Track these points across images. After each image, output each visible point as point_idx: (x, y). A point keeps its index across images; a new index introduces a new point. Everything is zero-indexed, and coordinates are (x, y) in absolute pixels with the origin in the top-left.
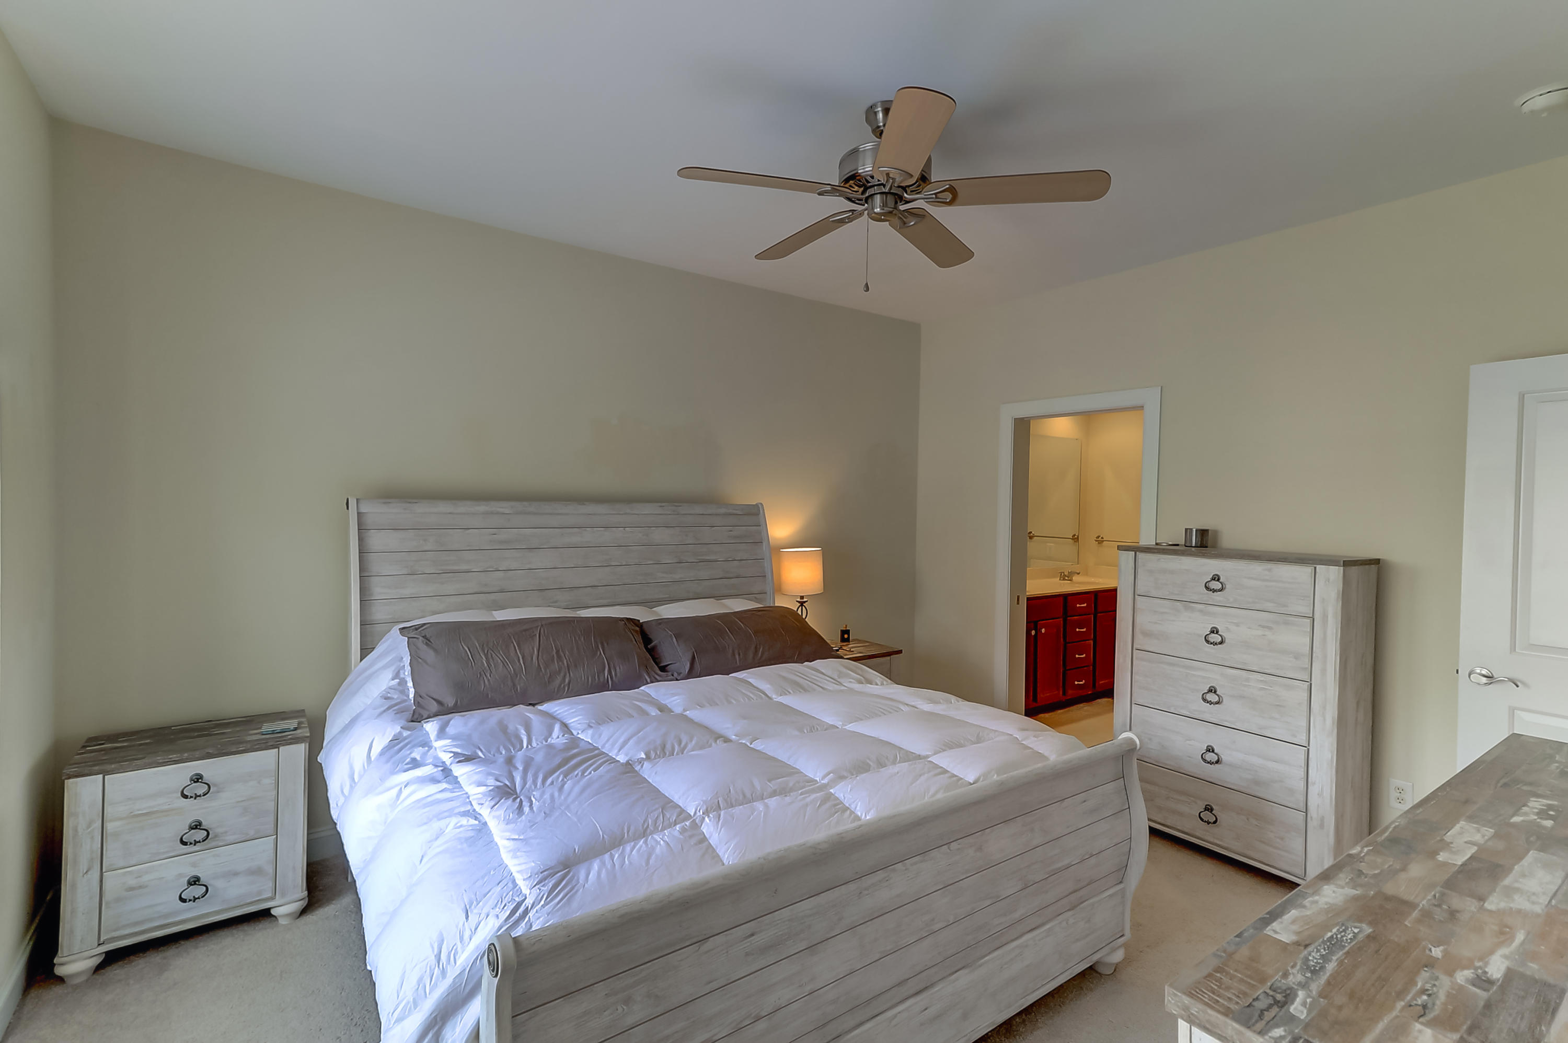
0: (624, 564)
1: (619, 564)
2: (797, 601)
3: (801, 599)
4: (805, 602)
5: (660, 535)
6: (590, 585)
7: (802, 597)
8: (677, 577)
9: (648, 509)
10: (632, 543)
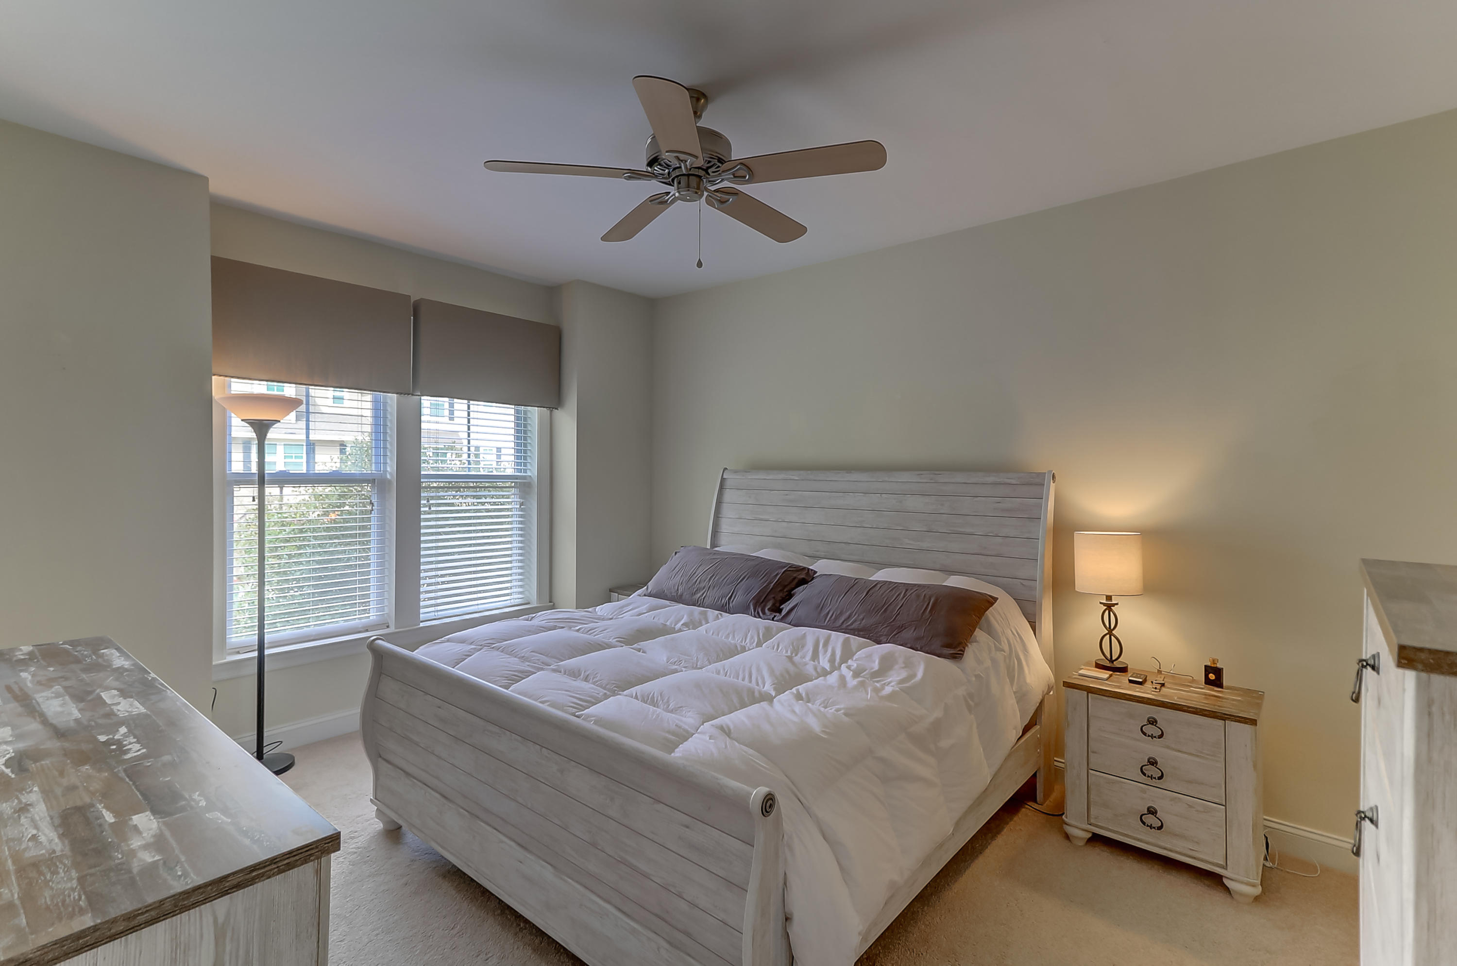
0: (874, 527)
1: (870, 527)
2: (1101, 603)
3: (1107, 600)
4: (1114, 605)
5: (913, 503)
6: (844, 542)
7: (1109, 598)
8: (925, 545)
9: (905, 477)
10: (885, 509)
